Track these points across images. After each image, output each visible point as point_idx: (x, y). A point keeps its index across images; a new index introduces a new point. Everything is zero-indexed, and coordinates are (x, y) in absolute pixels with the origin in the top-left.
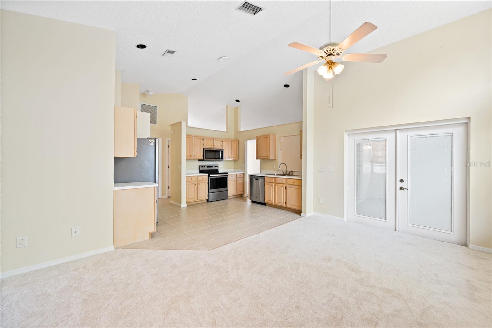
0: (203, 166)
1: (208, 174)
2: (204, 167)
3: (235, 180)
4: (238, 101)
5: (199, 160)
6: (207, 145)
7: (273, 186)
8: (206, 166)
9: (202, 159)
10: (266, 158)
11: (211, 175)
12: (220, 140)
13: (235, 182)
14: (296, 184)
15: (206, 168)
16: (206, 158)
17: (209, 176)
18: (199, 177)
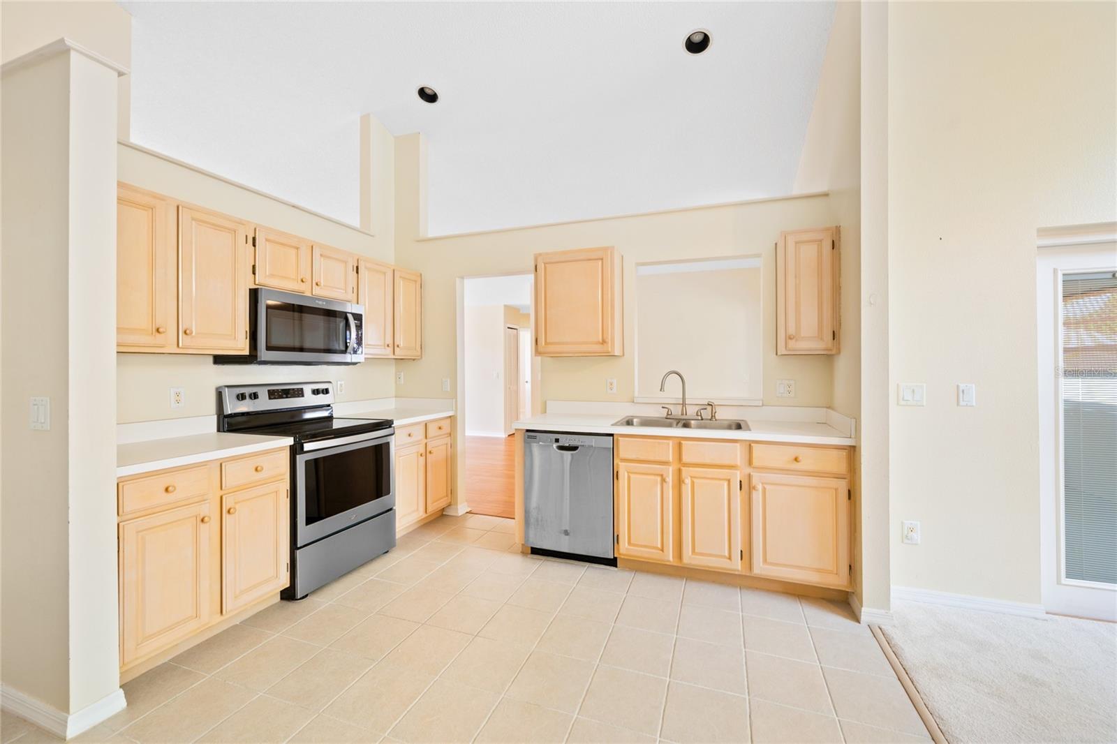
0: (247, 391)
1: (290, 441)
2: (255, 396)
3: (422, 450)
4: (428, 96)
5: (220, 360)
6: (272, 276)
7: (670, 479)
8: (263, 393)
9: (247, 352)
10: (598, 348)
11: (308, 446)
12: (346, 262)
13: (422, 460)
14: (806, 464)
15: (265, 404)
16: (269, 348)
17: (295, 450)
18: (228, 468)
